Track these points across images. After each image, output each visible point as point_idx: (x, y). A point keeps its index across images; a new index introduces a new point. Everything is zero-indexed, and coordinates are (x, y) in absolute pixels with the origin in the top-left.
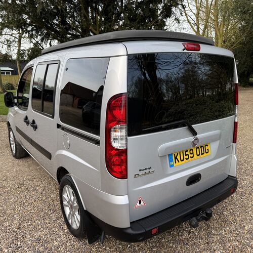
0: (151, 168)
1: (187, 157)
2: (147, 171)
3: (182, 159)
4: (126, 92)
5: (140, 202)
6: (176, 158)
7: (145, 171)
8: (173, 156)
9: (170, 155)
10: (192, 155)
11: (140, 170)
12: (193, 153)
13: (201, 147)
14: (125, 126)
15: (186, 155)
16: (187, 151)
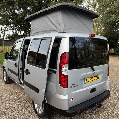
0: (77, 84)
1: (91, 80)
2: (76, 85)
3: (89, 81)
4: (69, 51)
5: (72, 99)
6: (86, 80)
7: (75, 85)
8: (85, 80)
9: (84, 79)
10: (92, 80)
11: (73, 85)
12: (93, 79)
13: (96, 76)
14: (67, 65)
15: (90, 79)
16: (91, 78)
